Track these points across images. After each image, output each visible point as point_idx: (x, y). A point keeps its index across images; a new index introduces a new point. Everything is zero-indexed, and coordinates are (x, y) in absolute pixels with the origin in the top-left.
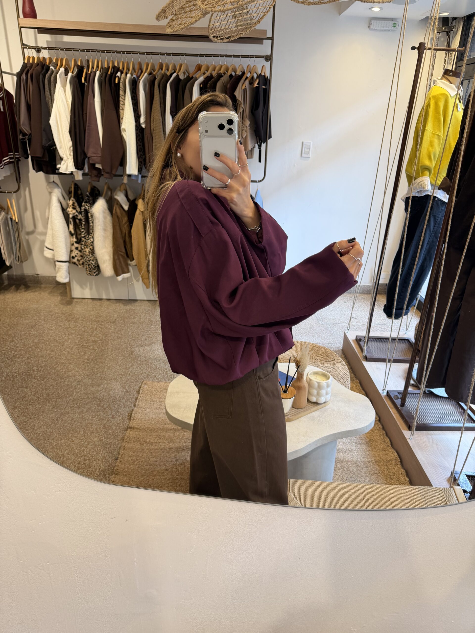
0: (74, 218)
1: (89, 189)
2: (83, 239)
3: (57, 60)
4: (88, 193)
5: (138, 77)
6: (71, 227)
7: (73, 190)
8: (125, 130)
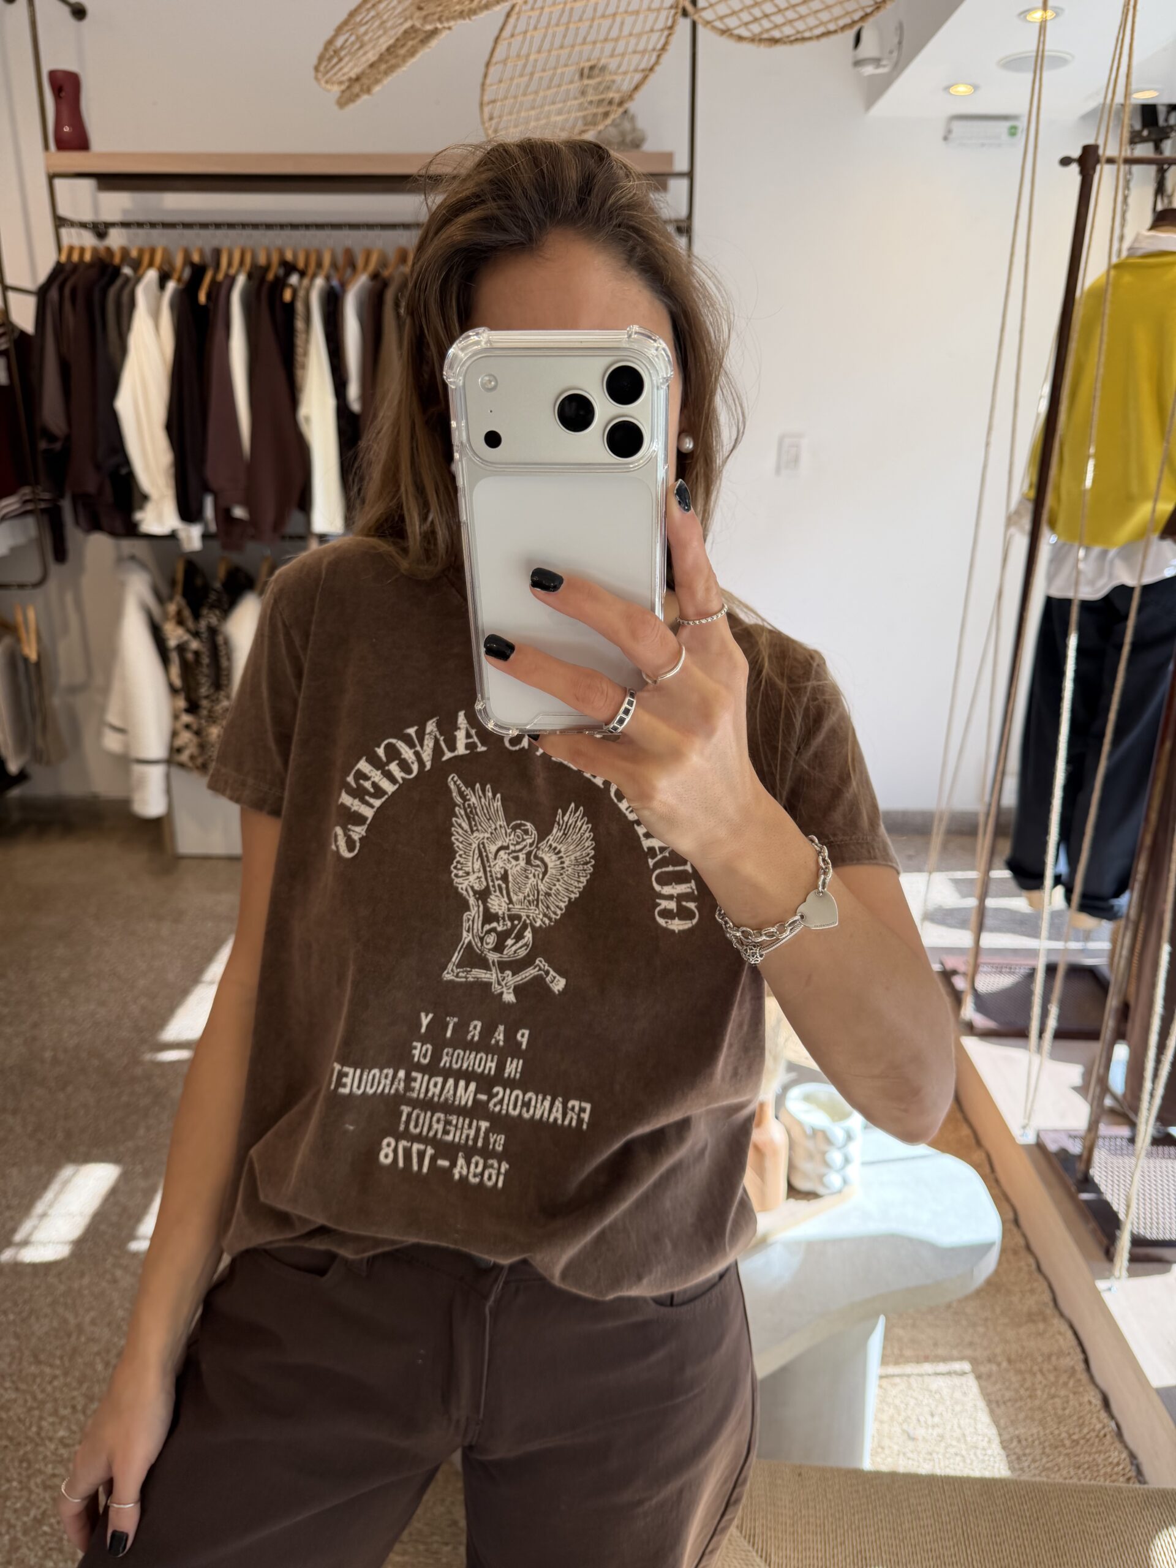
0: (181, 648)
1: (222, 572)
2: (205, 703)
3: (141, 252)
4: (217, 585)
5: (344, 286)
6: (175, 670)
7: (180, 576)
8: (308, 419)
